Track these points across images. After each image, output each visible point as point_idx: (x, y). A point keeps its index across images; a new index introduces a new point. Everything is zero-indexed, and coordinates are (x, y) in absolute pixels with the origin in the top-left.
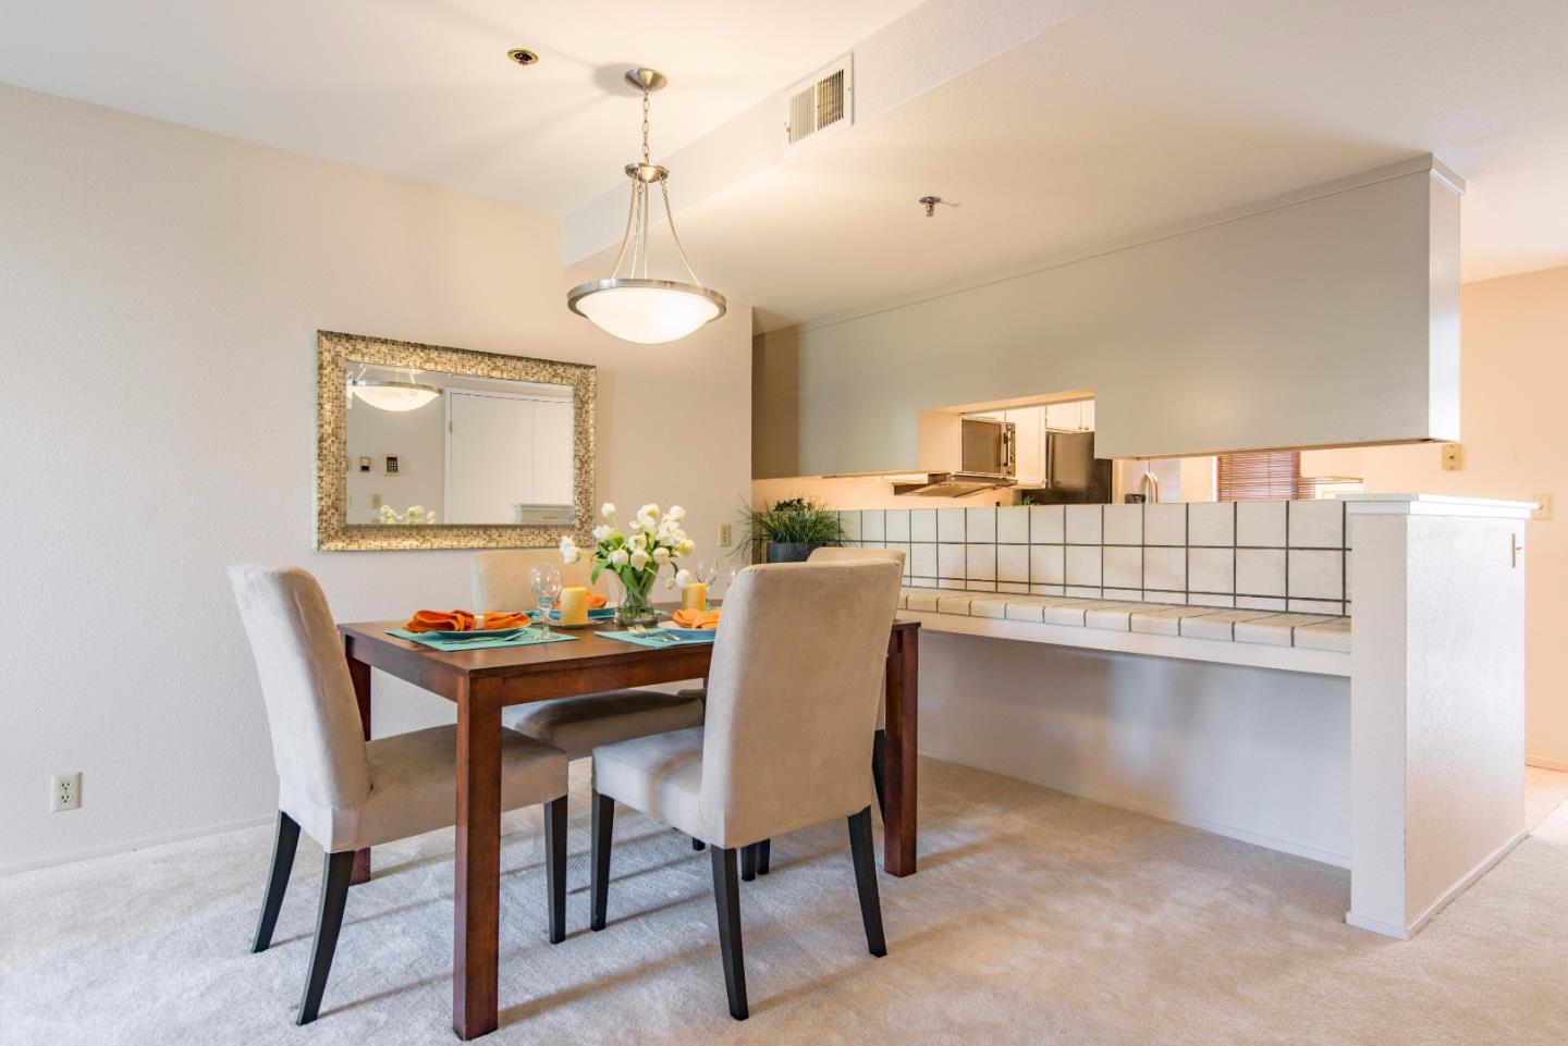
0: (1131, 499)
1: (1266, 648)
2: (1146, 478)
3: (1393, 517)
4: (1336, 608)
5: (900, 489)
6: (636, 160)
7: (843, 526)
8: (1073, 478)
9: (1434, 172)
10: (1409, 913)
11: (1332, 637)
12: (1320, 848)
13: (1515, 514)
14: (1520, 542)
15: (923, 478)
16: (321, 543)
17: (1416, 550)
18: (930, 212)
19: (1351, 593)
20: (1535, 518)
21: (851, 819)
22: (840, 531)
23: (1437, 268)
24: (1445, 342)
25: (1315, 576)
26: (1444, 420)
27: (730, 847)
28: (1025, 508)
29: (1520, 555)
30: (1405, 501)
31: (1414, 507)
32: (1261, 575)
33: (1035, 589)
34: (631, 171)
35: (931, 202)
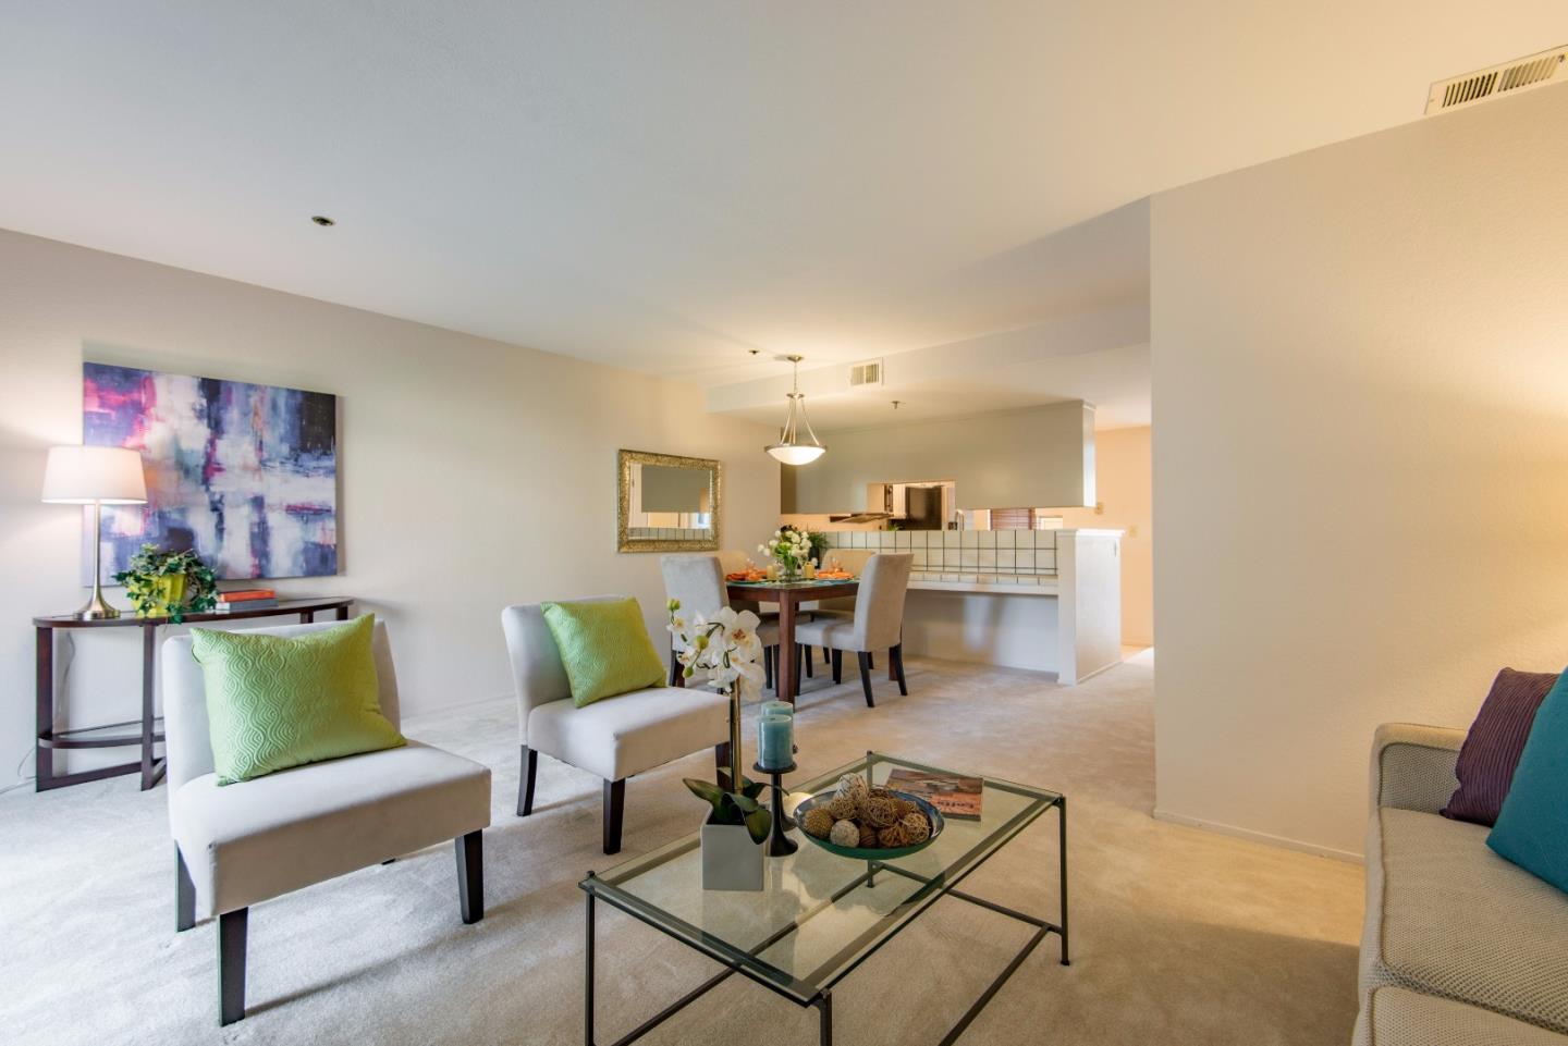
0: (952, 526)
1: (1027, 586)
2: (957, 513)
3: (1070, 535)
4: (1052, 572)
5: (833, 519)
6: (792, 392)
7: (828, 540)
8: (919, 512)
9: (1085, 407)
10: (1077, 678)
11: (1052, 581)
12: (1047, 666)
13: (1116, 534)
14: (1118, 545)
15: (849, 515)
16: (619, 548)
17: (1079, 549)
18: (896, 407)
19: (1058, 567)
20: (1123, 540)
21: (891, 649)
22: (826, 542)
23: (1086, 426)
24: (1089, 453)
25: (1045, 559)
26: (1090, 497)
27: (868, 651)
28: (893, 532)
29: (1118, 552)
30: (1075, 531)
31: (1078, 534)
32: (1025, 560)
33: (930, 569)
34: (789, 395)
35: (896, 403)
